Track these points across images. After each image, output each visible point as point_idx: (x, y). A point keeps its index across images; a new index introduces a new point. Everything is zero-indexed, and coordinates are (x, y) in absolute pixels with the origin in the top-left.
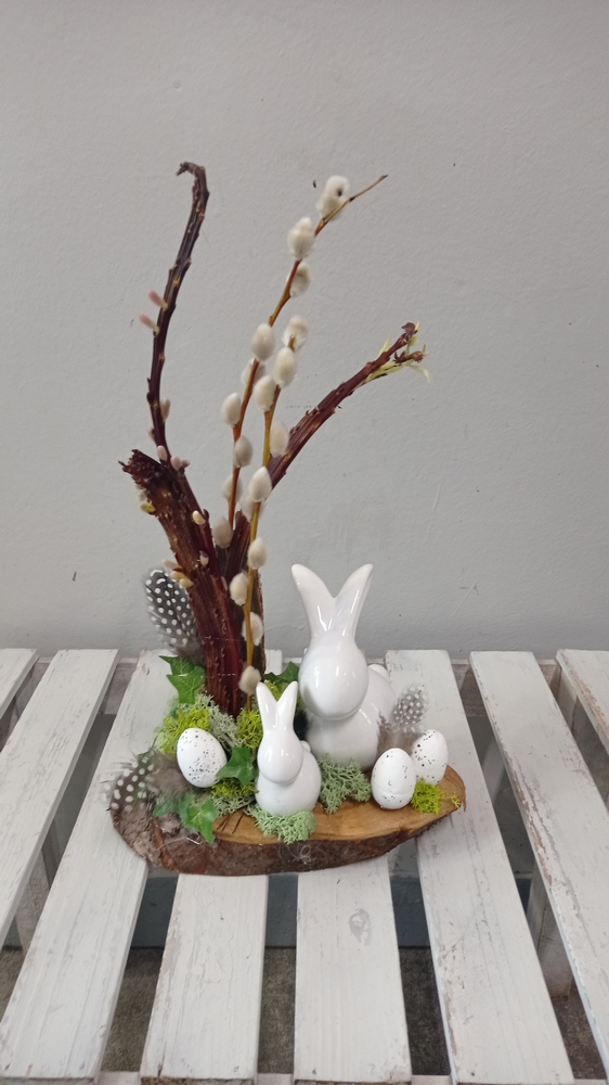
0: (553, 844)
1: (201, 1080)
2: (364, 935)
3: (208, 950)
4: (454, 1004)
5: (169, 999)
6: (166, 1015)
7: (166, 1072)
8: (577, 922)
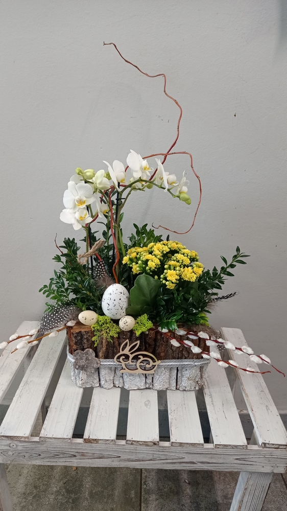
0: (208, 385)
1: (101, 440)
2: (149, 406)
3: (103, 409)
4: (173, 424)
5: (91, 421)
6: (90, 424)
7: (91, 437)
8: (212, 405)
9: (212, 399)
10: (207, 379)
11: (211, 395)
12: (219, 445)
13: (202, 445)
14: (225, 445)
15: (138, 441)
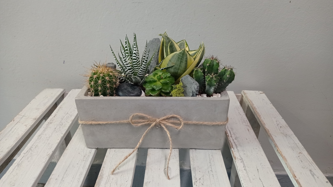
0: (237, 147)
3: (113, 179)
8: (245, 171)
9: (244, 164)
10: (235, 141)
11: (241, 159)
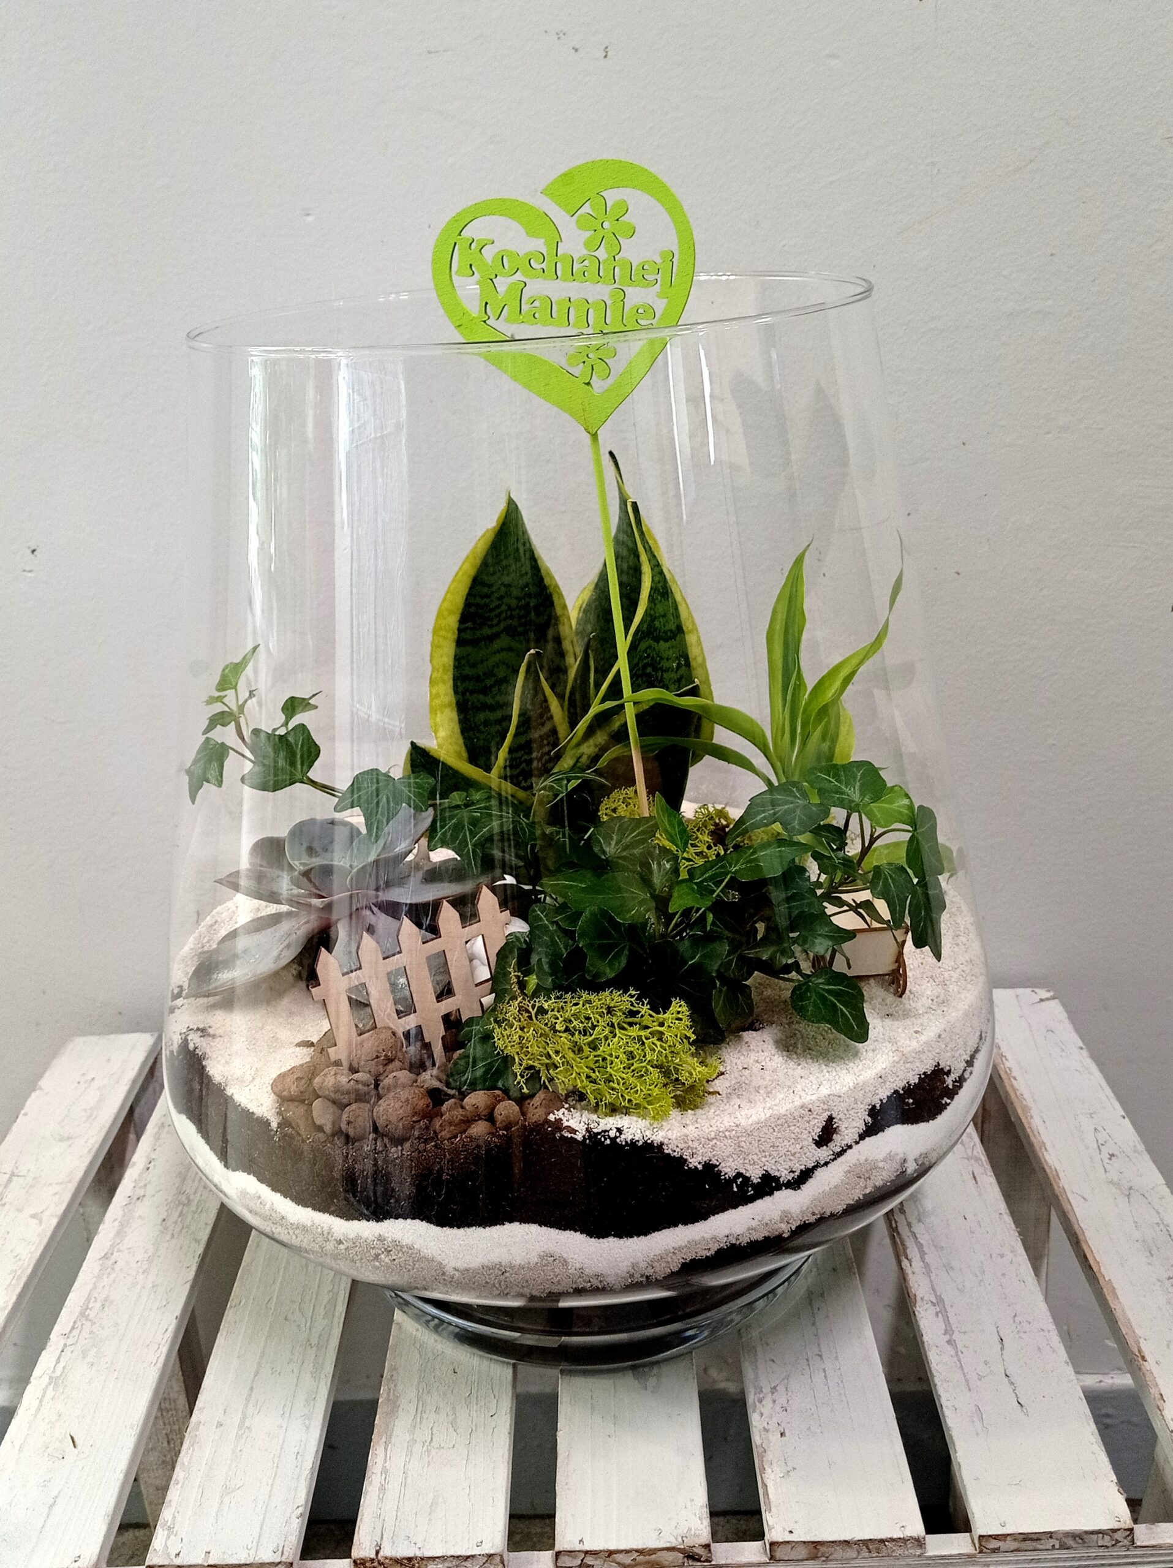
0: (922, 1253)
1: (433, 1559)
7: (387, 1551)
10: (917, 1227)
12: (996, 1537)
13: (919, 1542)
14: (1026, 1537)
15: (611, 1553)
